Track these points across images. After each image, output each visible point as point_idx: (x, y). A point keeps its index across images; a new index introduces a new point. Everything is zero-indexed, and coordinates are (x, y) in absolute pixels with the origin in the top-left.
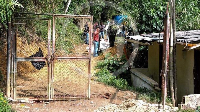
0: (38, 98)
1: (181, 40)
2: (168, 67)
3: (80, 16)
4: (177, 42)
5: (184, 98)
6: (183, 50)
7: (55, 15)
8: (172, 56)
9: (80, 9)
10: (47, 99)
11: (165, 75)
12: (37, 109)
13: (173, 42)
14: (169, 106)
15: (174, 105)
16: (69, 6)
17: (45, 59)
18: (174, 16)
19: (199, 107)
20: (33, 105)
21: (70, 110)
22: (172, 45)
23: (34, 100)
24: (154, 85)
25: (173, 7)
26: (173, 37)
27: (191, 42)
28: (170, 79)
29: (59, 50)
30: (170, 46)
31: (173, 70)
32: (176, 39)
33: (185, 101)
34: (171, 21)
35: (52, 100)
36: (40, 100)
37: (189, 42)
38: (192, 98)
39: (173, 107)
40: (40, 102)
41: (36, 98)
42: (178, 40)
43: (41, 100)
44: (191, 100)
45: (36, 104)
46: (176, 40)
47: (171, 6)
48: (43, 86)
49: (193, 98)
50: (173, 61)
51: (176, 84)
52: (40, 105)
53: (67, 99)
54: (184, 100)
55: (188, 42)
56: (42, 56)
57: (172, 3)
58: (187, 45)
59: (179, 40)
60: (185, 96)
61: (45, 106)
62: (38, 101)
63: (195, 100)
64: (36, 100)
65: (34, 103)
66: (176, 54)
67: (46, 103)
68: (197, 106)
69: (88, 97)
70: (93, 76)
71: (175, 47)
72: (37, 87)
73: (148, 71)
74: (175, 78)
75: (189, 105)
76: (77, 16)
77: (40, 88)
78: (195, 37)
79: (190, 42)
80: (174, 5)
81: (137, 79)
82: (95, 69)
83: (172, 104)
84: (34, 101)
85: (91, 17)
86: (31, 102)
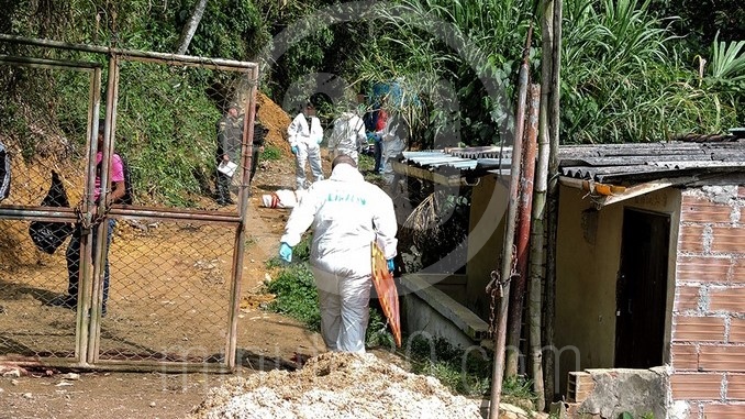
0: (40, 358)
1: (575, 170)
2: (514, 260)
3: (212, 64)
4: (562, 178)
5: (574, 378)
6: (586, 211)
7: (120, 54)
8: (540, 229)
9: (236, 45)
10: (73, 365)
11: (505, 293)
12: (29, 395)
13: (549, 176)
14: (522, 407)
15: (542, 405)
16: (196, 34)
17: (73, 215)
18: (556, 83)
19: (625, 415)
20: (15, 382)
21: (153, 404)
22: (544, 186)
23: (22, 366)
24: (478, 334)
25: (555, 49)
26: (550, 158)
27: (609, 178)
28: (532, 309)
29: (145, 194)
30: (536, 192)
31: (545, 279)
32: (557, 167)
33: (577, 391)
34: (546, 98)
35: (93, 366)
36: (47, 364)
37: (601, 177)
38: (602, 380)
39: (534, 413)
40: (45, 371)
41: (32, 358)
42: (566, 170)
43: (51, 368)
44: (599, 390)
45: (26, 380)
46: (560, 170)
47: (548, 45)
48: (66, 319)
49: (605, 382)
50: (544, 247)
51: (550, 330)
52: (45, 382)
53: (149, 368)
54: (574, 387)
55: (597, 179)
56: (63, 201)
57: (551, 35)
58: (592, 188)
59: (570, 172)
60: (578, 374)
61: (63, 387)
62: (37, 370)
63: (612, 388)
64: (31, 363)
65: (23, 375)
66: (556, 222)
67: (66, 376)
68: (620, 410)
69: (226, 363)
70: (258, 293)
71: (554, 195)
72: (43, 320)
73: (466, 285)
74: (550, 309)
75: (591, 404)
76: (200, 62)
77: (54, 325)
78: (627, 162)
79: (605, 179)
80: (558, 41)
81: (422, 313)
82: (269, 268)
83: (535, 402)
84: (24, 370)
85: (253, 68)
86: (12, 372)
